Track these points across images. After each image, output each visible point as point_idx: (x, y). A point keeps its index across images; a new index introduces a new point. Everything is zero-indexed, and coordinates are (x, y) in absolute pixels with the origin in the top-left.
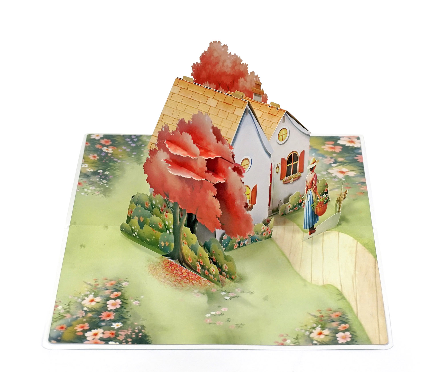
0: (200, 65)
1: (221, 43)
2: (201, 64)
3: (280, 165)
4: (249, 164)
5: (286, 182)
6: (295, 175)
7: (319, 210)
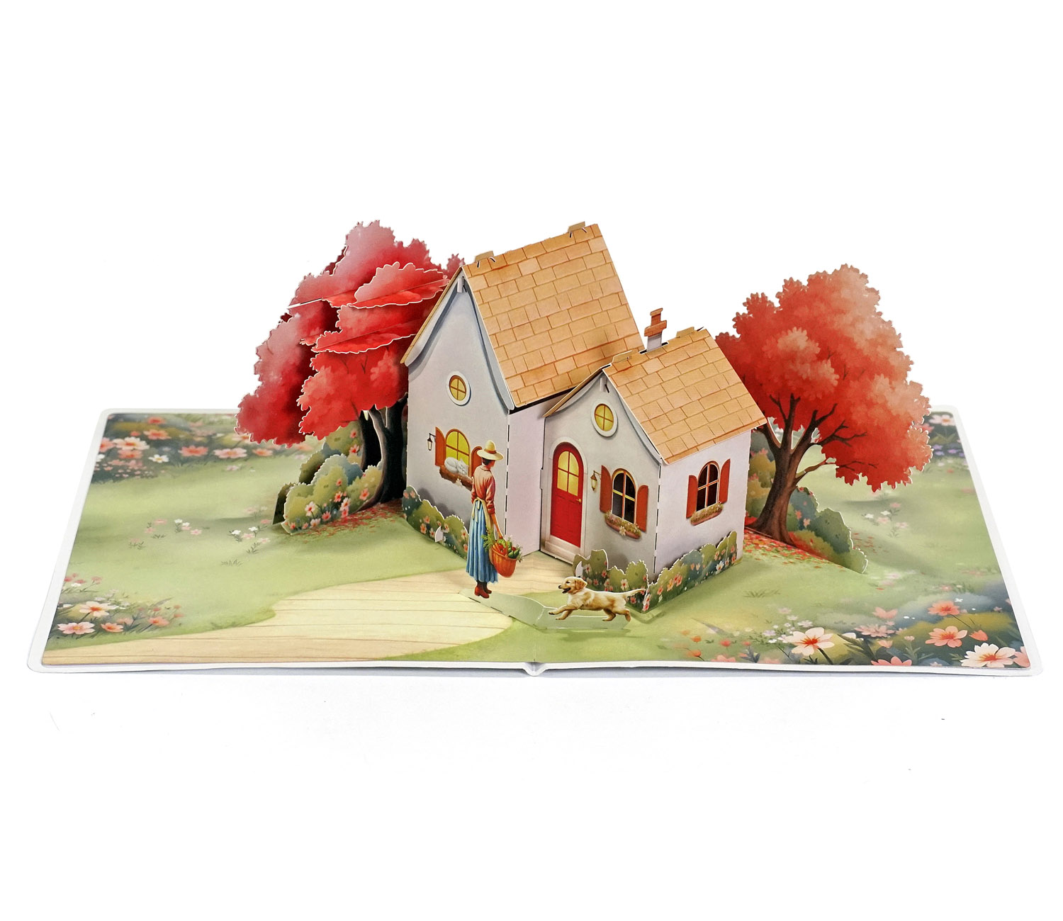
1: (868, 282)
3: (598, 478)
4: (465, 393)
5: (610, 523)
6: (629, 523)
7: (498, 560)
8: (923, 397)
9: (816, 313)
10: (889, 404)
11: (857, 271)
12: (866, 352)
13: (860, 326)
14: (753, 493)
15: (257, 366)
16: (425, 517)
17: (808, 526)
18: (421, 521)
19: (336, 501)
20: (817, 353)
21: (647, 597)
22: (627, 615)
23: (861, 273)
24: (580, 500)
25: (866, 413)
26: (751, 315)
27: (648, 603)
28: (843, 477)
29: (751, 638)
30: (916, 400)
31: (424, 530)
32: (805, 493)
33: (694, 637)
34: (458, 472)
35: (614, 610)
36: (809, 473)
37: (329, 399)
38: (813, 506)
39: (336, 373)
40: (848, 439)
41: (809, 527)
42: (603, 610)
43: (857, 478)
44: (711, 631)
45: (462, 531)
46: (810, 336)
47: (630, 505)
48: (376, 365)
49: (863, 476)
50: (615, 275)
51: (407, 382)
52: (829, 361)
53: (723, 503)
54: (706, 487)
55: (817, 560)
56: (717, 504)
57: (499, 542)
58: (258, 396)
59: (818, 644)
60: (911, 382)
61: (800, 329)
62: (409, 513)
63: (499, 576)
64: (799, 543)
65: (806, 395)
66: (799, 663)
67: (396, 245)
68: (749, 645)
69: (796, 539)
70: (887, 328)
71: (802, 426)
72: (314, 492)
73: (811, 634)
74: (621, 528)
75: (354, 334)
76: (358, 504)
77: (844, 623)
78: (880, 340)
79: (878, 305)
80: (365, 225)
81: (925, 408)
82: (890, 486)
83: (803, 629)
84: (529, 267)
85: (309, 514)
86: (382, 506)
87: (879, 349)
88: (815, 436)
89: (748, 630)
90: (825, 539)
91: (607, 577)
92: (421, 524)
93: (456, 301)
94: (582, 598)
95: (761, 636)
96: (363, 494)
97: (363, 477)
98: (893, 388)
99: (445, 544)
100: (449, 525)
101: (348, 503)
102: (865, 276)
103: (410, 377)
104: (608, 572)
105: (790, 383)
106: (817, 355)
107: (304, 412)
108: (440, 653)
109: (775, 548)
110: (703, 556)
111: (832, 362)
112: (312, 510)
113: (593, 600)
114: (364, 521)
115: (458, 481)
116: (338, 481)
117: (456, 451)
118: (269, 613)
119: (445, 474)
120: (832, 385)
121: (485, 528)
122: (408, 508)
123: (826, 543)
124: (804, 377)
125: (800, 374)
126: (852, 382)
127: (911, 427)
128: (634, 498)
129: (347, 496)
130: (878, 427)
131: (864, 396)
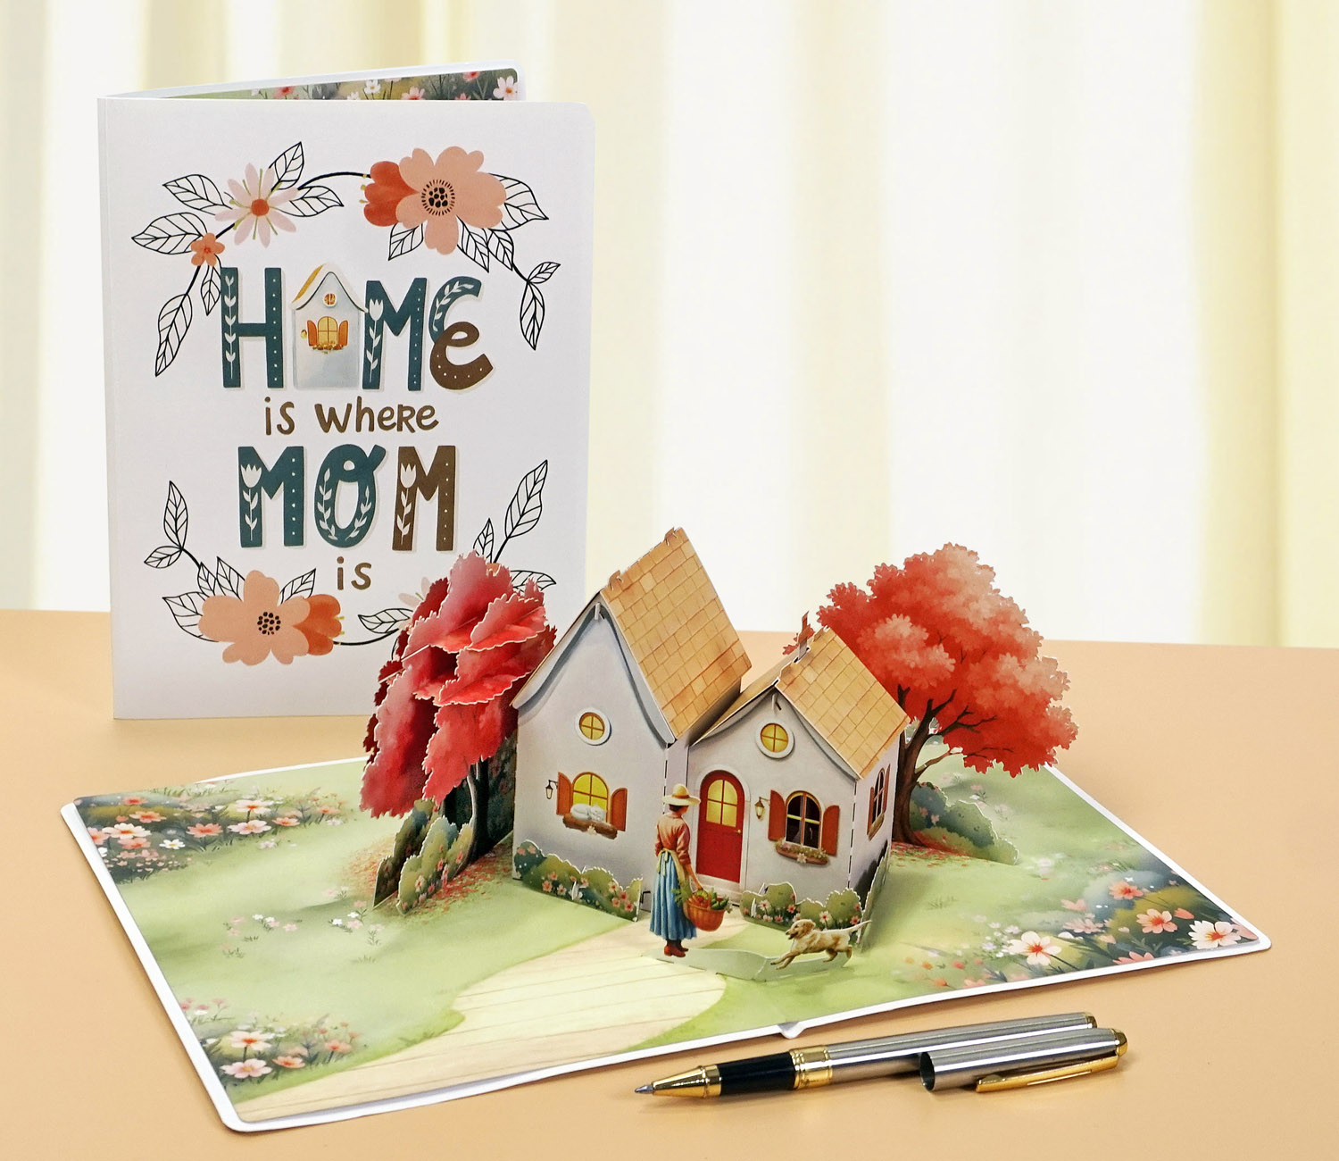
1: (978, 559)
2: (904, 575)
3: (767, 805)
4: (603, 730)
5: (784, 852)
6: (811, 849)
7: (697, 913)
8: (1060, 672)
9: (919, 598)
10: (1020, 684)
11: (964, 548)
12: (985, 633)
13: (974, 606)
16: (550, 872)
17: (937, 822)
18: (543, 878)
19: (438, 869)
20: (925, 638)
22: (846, 952)
23: (969, 550)
24: (739, 831)
25: (994, 696)
26: (838, 607)
28: (974, 766)
30: (1052, 676)
31: (548, 888)
32: (929, 788)
33: (921, 963)
34: (590, 818)
35: (836, 948)
36: (931, 766)
38: (940, 801)
39: (454, 727)
40: (975, 725)
41: (939, 824)
43: (991, 765)
44: (931, 954)
45: (610, 884)
46: (914, 622)
47: (812, 829)
48: (483, 712)
49: (997, 762)
50: (708, 580)
51: (515, 726)
52: (941, 645)
53: (884, 812)
54: (877, 797)
55: (959, 857)
56: (882, 814)
58: (378, 765)
59: (1046, 951)
60: (1044, 659)
61: (902, 615)
62: (524, 871)
63: (699, 930)
64: (929, 842)
65: (917, 684)
67: (488, 575)
68: (982, 963)
69: (926, 839)
70: (1008, 604)
71: (916, 718)
72: (422, 864)
73: (1029, 940)
74: (799, 855)
75: (470, 677)
76: (455, 867)
78: (1001, 618)
79: (994, 581)
80: (465, 557)
81: (1064, 684)
82: (1033, 769)
84: (648, 582)
85: (418, 889)
86: (473, 867)
87: (1001, 628)
88: (934, 726)
89: (966, 946)
90: (962, 834)
91: (796, 912)
92: (544, 881)
93: (588, 630)
94: (808, 941)
95: (984, 951)
96: (458, 856)
97: (459, 839)
98: (1023, 667)
99: (580, 900)
100: (589, 879)
101: (448, 869)
102: (974, 553)
103: (520, 720)
104: (797, 906)
105: (896, 674)
106: (925, 641)
107: (429, 775)
109: (905, 851)
111: (944, 646)
112: (421, 883)
113: (818, 941)
114: (469, 887)
115: (591, 829)
116: (440, 847)
117: (588, 797)
118: (456, 1016)
119: (571, 823)
120: (948, 670)
121: (677, 881)
122: (523, 866)
123: (963, 838)
124: (912, 665)
125: (907, 664)
126: (972, 665)
127: (1051, 705)
128: (818, 820)
129: (447, 863)
130: (1010, 709)
131: (989, 678)
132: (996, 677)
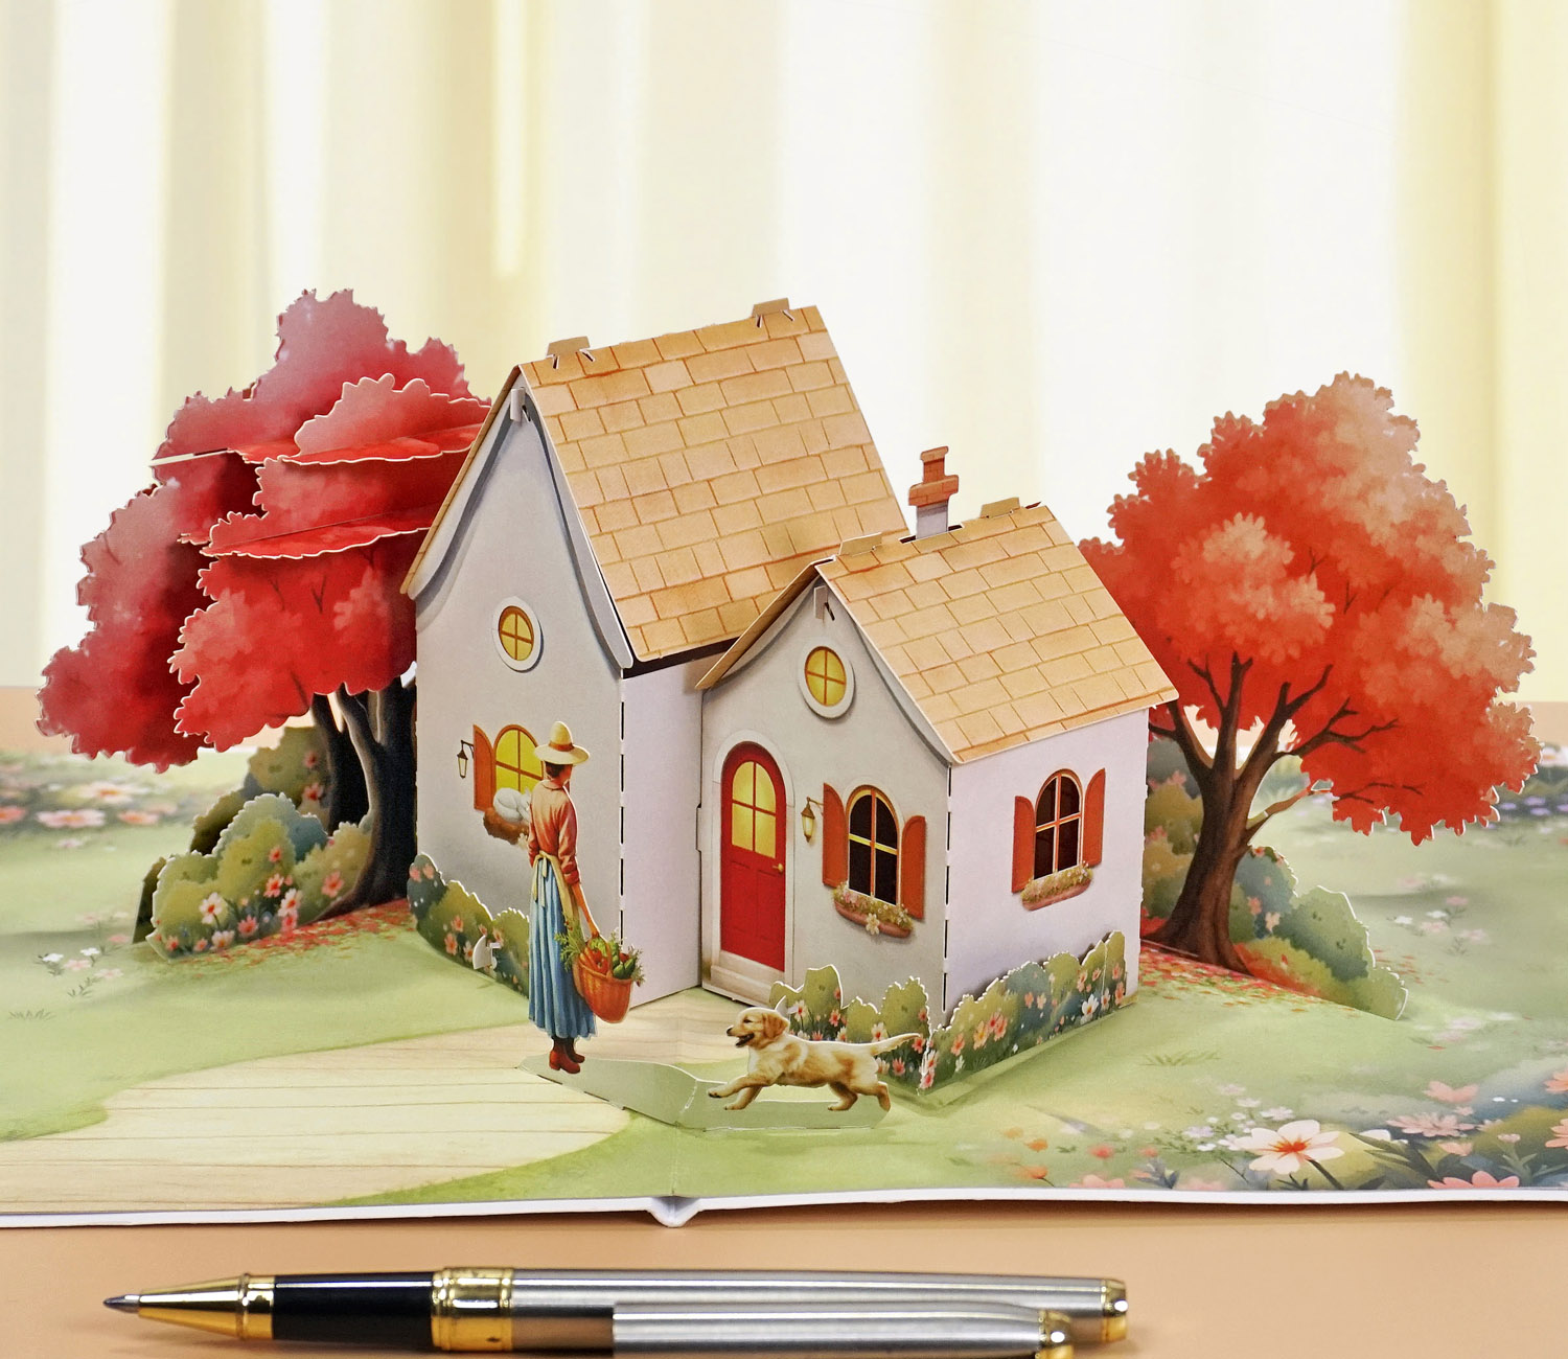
0: (1256, 435)
1: (1392, 404)
2: (1261, 435)
3: (818, 812)
4: (531, 642)
5: (846, 910)
6: (887, 905)
7: (593, 985)
8: (1519, 634)
9: (1283, 480)
10: (1444, 657)
11: (1369, 383)
12: (1391, 553)
13: (1377, 498)
14: (1156, 867)
15: (83, 587)
16: (454, 918)
17: (1275, 928)
18: (445, 928)
19: (269, 893)
20: (1287, 562)
21: (929, 1057)
22: (881, 1096)
23: (1377, 386)
24: (780, 867)
25: (1396, 680)
26: (1146, 498)
27: (932, 1070)
28: (1349, 819)
29: (1159, 1141)
30: (1502, 643)
31: (452, 946)
32: (1268, 860)
33: (1031, 1140)
34: (521, 818)
35: (853, 1084)
36: (1276, 817)
37: (240, 663)
38: (1284, 886)
39: (258, 607)
40: (1358, 738)
41: (1279, 932)
42: (827, 1087)
43: (1380, 818)
44: (1069, 1130)
46: (1271, 530)
47: (888, 862)
48: (345, 597)
49: (1391, 812)
50: (856, 409)
52: (1313, 577)
53: (1092, 866)
54: (1054, 825)
55: (1297, 997)
56: (1079, 868)
57: (593, 945)
58: (87, 653)
59: (1307, 1152)
60: (1492, 606)
61: (1250, 516)
62: (422, 913)
63: (598, 1022)
64: (1257, 965)
65: (1264, 652)
66: (1267, 1188)
67: (390, 346)
68: (1154, 1155)
69: (1250, 959)
70: (1437, 497)
71: (1257, 719)
72: (219, 873)
73: (1291, 1132)
74: (870, 918)
75: (295, 522)
76: (319, 903)
77: (1364, 1112)
78: (1422, 524)
79: (1415, 449)
80: (322, 297)
81: (1523, 659)
82: (1451, 831)
83: (1273, 1124)
84: (670, 376)
85: (209, 920)
87: (1421, 542)
88: (1287, 735)
89: (1152, 1126)
90: (1313, 953)
91: (841, 1024)
92: (445, 934)
93: (508, 444)
94: (780, 1057)
95: (1180, 1138)
96: (328, 882)
97: (329, 848)
98: (1453, 622)
99: (494, 974)
100: (503, 931)
101: (297, 901)
102: (1385, 393)
103: (420, 621)
104: (843, 1012)
105: (1230, 631)
106: (1287, 568)
107: (186, 689)
108: (462, 1187)
109: (1205, 978)
110: (1052, 978)
111: (1318, 577)
112: (217, 911)
113: (806, 1062)
114: (330, 938)
116: (274, 851)
117: (516, 774)
118: (95, 1114)
119: (498, 828)
120: (1321, 626)
121: (562, 919)
122: (419, 902)
123: (1315, 960)
124: (1261, 615)
125: (1251, 610)
126: (1362, 616)
127: (1496, 701)
128: (895, 847)
129: (295, 886)
130: (1422, 707)
131: (1391, 643)
132: (1404, 641)
